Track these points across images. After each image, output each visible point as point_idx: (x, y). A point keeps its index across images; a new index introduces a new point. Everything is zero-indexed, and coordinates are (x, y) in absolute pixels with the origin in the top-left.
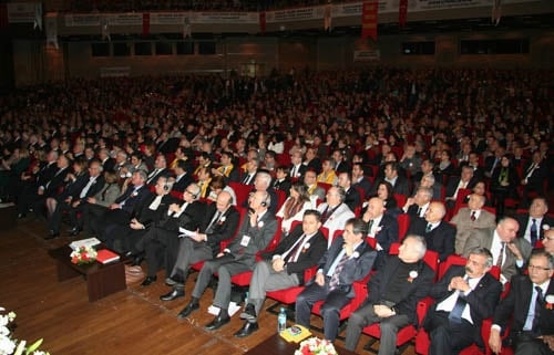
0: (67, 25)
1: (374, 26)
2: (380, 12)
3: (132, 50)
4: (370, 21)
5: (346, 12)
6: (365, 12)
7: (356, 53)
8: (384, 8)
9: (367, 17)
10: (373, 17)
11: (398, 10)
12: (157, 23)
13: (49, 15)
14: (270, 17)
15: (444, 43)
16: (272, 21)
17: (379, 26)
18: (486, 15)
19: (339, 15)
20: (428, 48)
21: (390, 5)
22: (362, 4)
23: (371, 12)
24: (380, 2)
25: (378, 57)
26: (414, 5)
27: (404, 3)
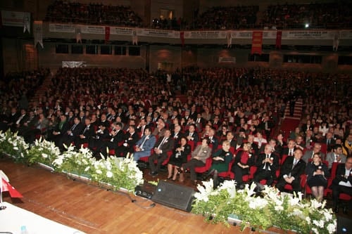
0: (50, 30)
1: (260, 45)
2: (263, 38)
3: (85, 50)
4: (257, 43)
5: (241, 36)
6: (254, 37)
7: (220, 59)
8: (266, 35)
9: (256, 40)
10: (260, 40)
11: (275, 38)
12: (115, 33)
13: (36, 22)
14: (188, 35)
16: (189, 37)
17: (262, 46)
19: (237, 37)
21: (270, 35)
22: (252, 32)
23: (258, 37)
24: (264, 31)
25: (234, 62)
26: (286, 36)
27: (279, 34)
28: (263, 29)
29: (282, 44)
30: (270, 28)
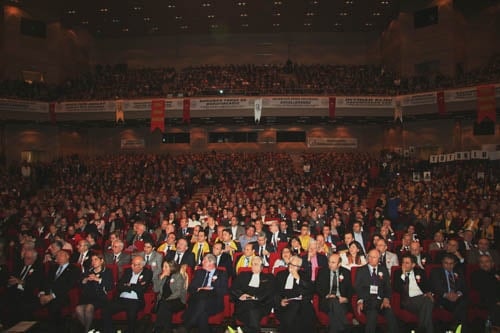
1: (162, 119)
2: (166, 108)
4: (158, 115)
5: (136, 107)
6: (154, 108)
7: (124, 142)
8: (170, 106)
9: (156, 112)
10: (160, 112)
11: (182, 108)
14: (60, 108)
15: (197, 134)
16: (63, 111)
17: (166, 120)
18: (250, 115)
19: (130, 109)
20: (185, 138)
21: (175, 104)
22: (151, 101)
23: (159, 108)
24: (167, 100)
25: (143, 145)
26: (195, 105)
27: (187, 103)
28: (166, 97)
29: (192, 116)
30: (175, 96)
